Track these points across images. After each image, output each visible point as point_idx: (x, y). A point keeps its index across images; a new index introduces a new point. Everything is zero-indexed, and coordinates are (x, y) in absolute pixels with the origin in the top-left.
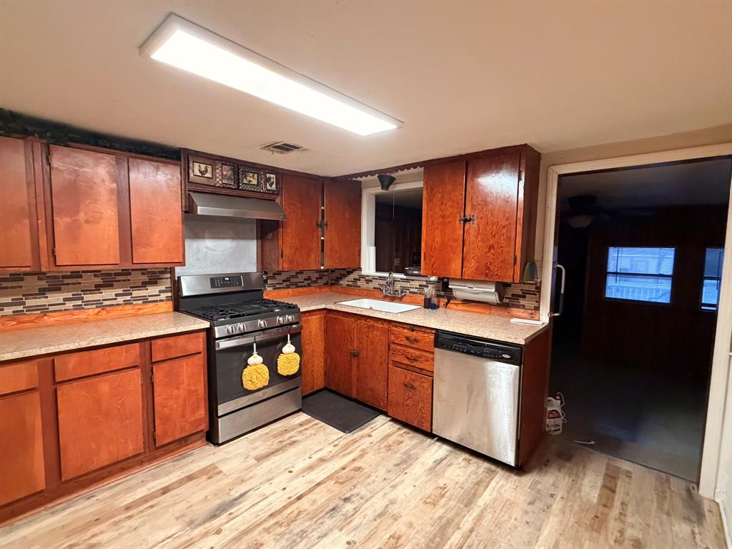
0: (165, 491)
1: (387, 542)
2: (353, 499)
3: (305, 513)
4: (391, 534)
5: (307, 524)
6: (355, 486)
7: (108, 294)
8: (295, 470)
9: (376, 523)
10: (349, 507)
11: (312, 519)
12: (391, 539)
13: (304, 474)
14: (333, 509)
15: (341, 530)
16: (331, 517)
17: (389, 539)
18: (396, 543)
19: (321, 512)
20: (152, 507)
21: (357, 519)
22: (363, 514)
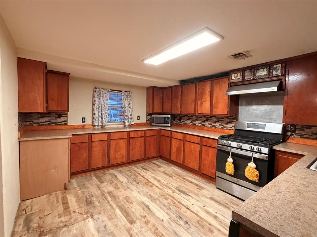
0: (191, 182)
1: (160, 232)
2: (187, 225)
3: (179, 210)
4: (164, 235)
5: (174, 210)
6: (196, 227)
7: (218, 124)
8: (206, 208)
9: (171, 231)
10: (182, 223)
11: (176, 211)
12: (161, 234)
13: (203, 210)
14: (180, 217)
15: (169, 218)
16: (176, 217)
17: (162, 233)
18: (159, 236)
19: (179, 214)
20: (184, 181)
21: (174, 224)
22: (176, 226)
